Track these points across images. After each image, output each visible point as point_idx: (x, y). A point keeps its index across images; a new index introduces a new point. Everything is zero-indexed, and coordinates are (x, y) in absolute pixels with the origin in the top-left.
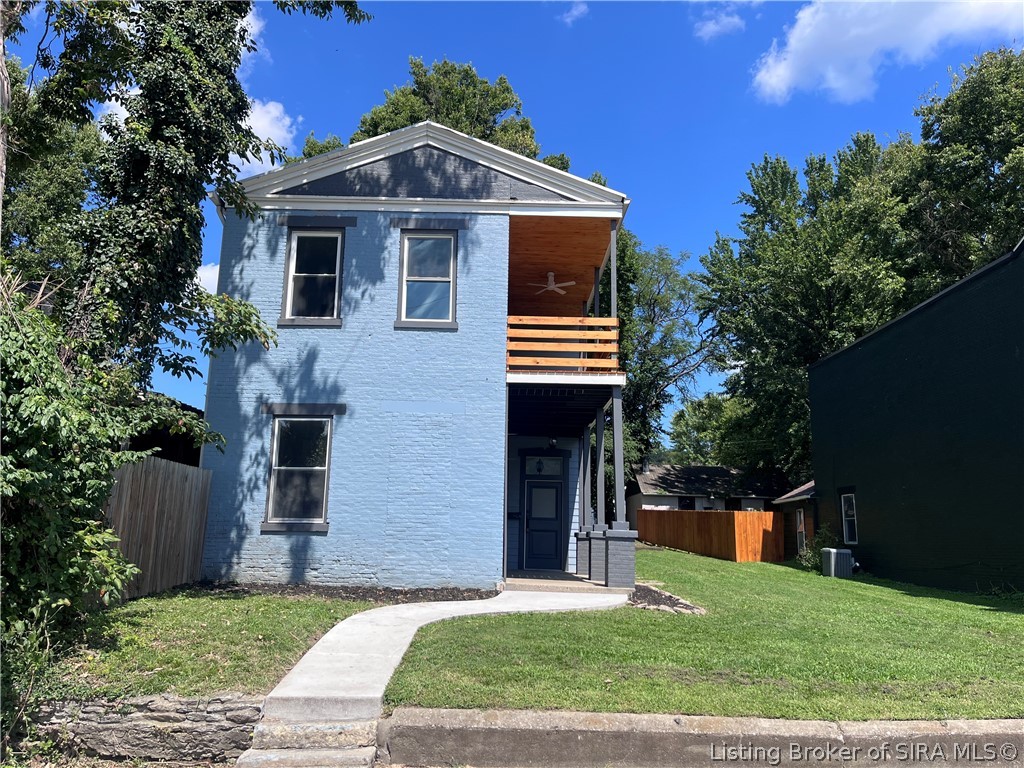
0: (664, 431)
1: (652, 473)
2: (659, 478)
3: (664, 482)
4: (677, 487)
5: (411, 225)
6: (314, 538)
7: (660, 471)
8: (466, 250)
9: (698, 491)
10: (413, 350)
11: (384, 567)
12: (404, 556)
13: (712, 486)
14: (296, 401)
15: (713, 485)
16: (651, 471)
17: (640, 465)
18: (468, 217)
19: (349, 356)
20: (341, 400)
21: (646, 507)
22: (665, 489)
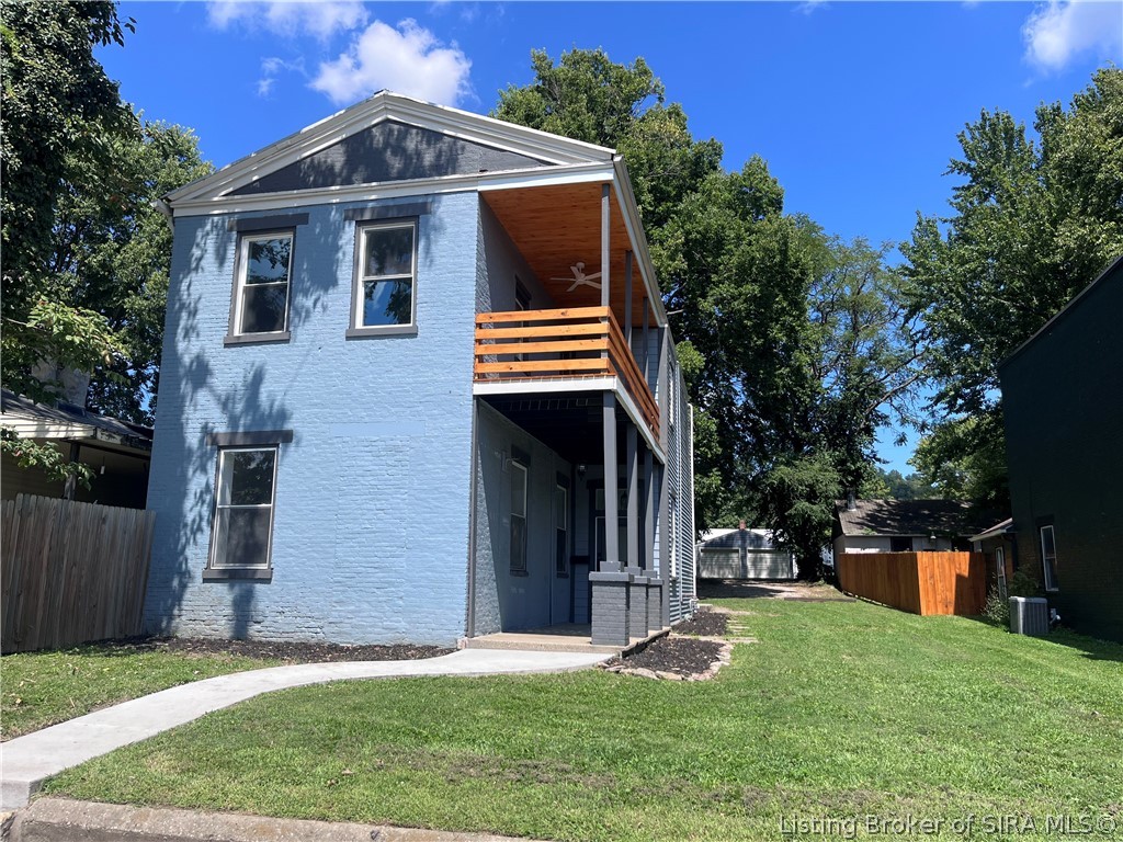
0: (879, 460)
1: (858, 510)
2: (868, 515)
3: (873, 520)
4: (889, 526)
5: (367, 216)
6: (258, 586)
7: (869, 507)
8: (428, 238)
9: (915, 529)
10: (366, 362)
11: (331, 620)
12: (352, 608)
13: (934, 524)
14: (241, 430)
16: (858, 507)
17: (844, 501)
18: (430, 200)
19: (297, 375)
20: (288, 426)
21: (849, 551)
22: (873, 528)
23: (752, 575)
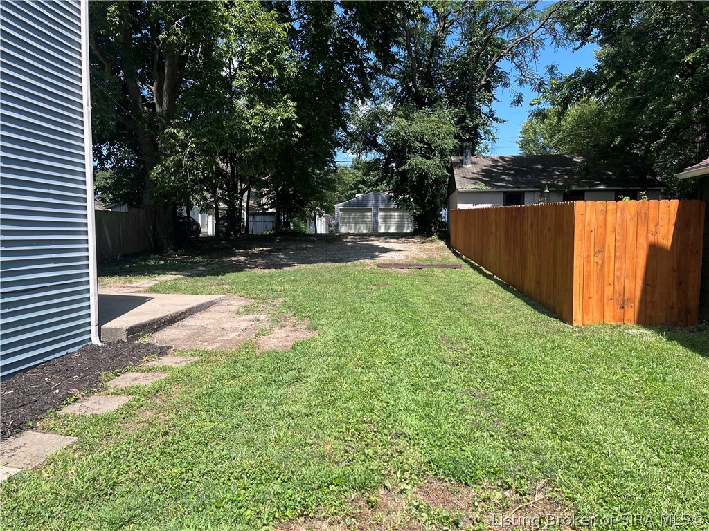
0: (496, 119)
1: (473, 165)
3: (488, 175)
4: (503, 180)
7: (484, 162)
9: (529, 184)
13: (547, 178)
15: (550, 177)
16: (473, 163)
17: (461, 157)
21: (461, 206)
22: (486, 183)
23: (382, 230)
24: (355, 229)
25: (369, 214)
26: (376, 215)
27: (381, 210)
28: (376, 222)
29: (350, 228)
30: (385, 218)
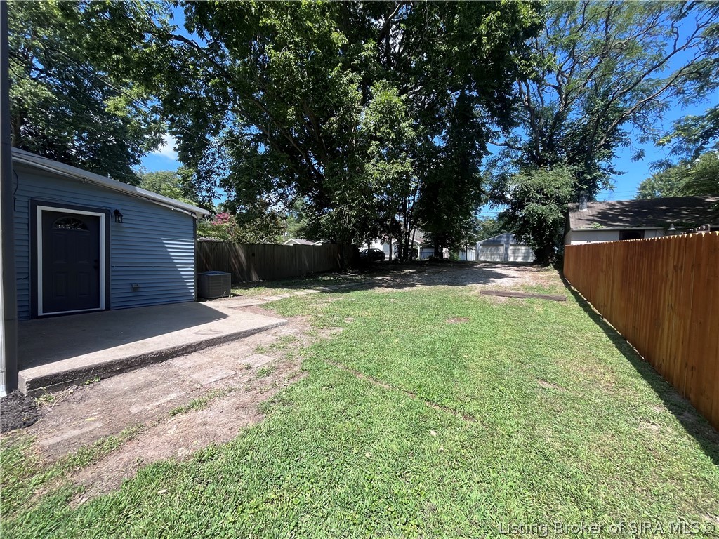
1: (590, 210)
2: (599, 213)
3: (605, 217)
7: (601, 207)
9: (649, 222)
15: (676, 216)
16: (588, 207)
21: (574, 243)
23: (511, 259)
24: (491, 258)
25: (502, 248)
26: (507, 249)
27: (511, 245)
28: (507, 253)
29: (487, 257)
30: (514, 252)
